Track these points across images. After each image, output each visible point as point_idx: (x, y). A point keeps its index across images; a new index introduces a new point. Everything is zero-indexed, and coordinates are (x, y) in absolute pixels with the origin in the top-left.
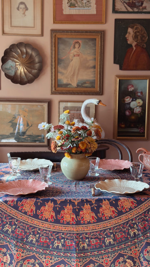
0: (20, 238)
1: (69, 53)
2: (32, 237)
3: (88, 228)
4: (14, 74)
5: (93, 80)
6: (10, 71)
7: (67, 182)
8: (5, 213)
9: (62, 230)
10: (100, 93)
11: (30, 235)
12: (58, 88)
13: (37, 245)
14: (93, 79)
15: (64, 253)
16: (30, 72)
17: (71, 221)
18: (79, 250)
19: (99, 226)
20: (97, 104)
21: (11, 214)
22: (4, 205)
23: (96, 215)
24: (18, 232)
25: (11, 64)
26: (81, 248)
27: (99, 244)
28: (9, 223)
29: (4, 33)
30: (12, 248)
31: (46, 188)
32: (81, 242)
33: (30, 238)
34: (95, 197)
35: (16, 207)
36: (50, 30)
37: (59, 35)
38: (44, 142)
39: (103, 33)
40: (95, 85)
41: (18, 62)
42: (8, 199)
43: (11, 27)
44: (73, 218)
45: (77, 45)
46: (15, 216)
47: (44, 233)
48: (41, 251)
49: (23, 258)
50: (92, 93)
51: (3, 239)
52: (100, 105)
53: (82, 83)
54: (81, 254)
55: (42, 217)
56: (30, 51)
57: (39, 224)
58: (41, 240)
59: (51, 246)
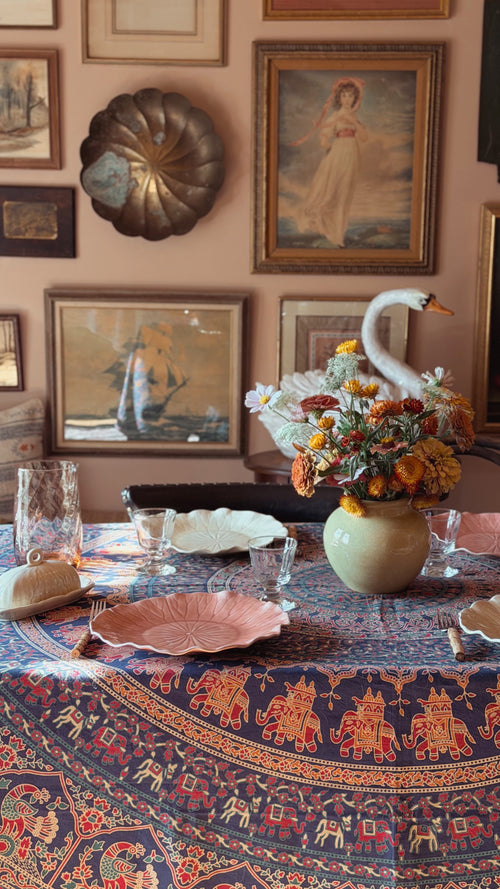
0: (194, 808)
1: (318, 124)
2: (236, 806)
3: (439, 777)
4: (124, 201)
5: (404, 221)
6: (110, 191)
7: (347, 599)
8: (141, 719)
9: (344, 783)
10: (426, 267)
11: (228, 798)
12: (278, 250)
13: (255, 835)
14: (404, 216)
15: (353, 865)
16: (179, 195)
17: (377, 751)
18: (407, 855)
19: (481, 771)
20: (420, 308)
21: (160, 721)
22: (138, 689)
23: (473, 730)
24: (186, 785)
25: (115, 166)
26: (414, 849)
27: (481, 836)
28: (153, 754)
29: (88, 57)
30: (165, 845)
31: (283, 627)
32: (415, 827)
33: (229, 807)
34: (466, 665)
35: (179, 698)
36: (250, 43)
37: (282, 62)
38: (226, 440)
39: (441, 51)
40: (408, 238)
41: (137, 160)
42: (151, 668)
43: (113, 33)
44: (386, 741)
45: (347, 94)
46: (177, 730)
47: (280, 791)
48: (269, 854)
49: (204, 878)
50: (397, 267)
51: (134, 810)
52: (431, 310)
53: (364, 230)
54: (415, 870)
55: (274, 734)
56: (179, 119)
57: (262, 758)
58: (268, 817)
59: (305, 837)
